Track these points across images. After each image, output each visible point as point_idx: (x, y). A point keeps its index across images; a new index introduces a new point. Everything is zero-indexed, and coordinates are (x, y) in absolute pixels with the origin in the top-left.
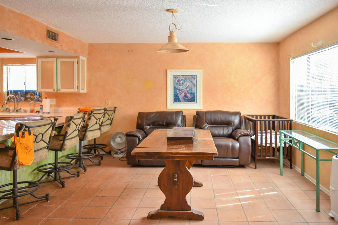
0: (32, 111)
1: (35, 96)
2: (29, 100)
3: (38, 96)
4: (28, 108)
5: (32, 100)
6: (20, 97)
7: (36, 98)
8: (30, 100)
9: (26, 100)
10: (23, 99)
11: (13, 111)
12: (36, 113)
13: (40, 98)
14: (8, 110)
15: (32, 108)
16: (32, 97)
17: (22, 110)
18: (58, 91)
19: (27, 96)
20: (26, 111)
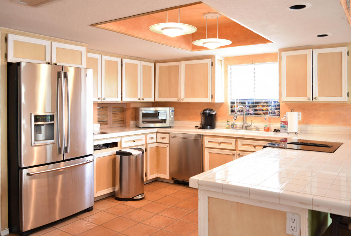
0: (267, 130)
1: (269, 108)
2: (260, 113)
3: (273, 108)
4: (261, 125)
5: (266, 113)
6: (248, 109)
7: (270, 111)
8: (262, 113)
9: (256, 113)
10: (251, 111)
11: (241, 128)
12: (274, 132)
13: (276, 111)
14: (234, 126)
15: (267, 124)
16: (264, 109)
17: (253, 127)
18: (314, 100)
19: (258, 108)
20: (258, 129)
